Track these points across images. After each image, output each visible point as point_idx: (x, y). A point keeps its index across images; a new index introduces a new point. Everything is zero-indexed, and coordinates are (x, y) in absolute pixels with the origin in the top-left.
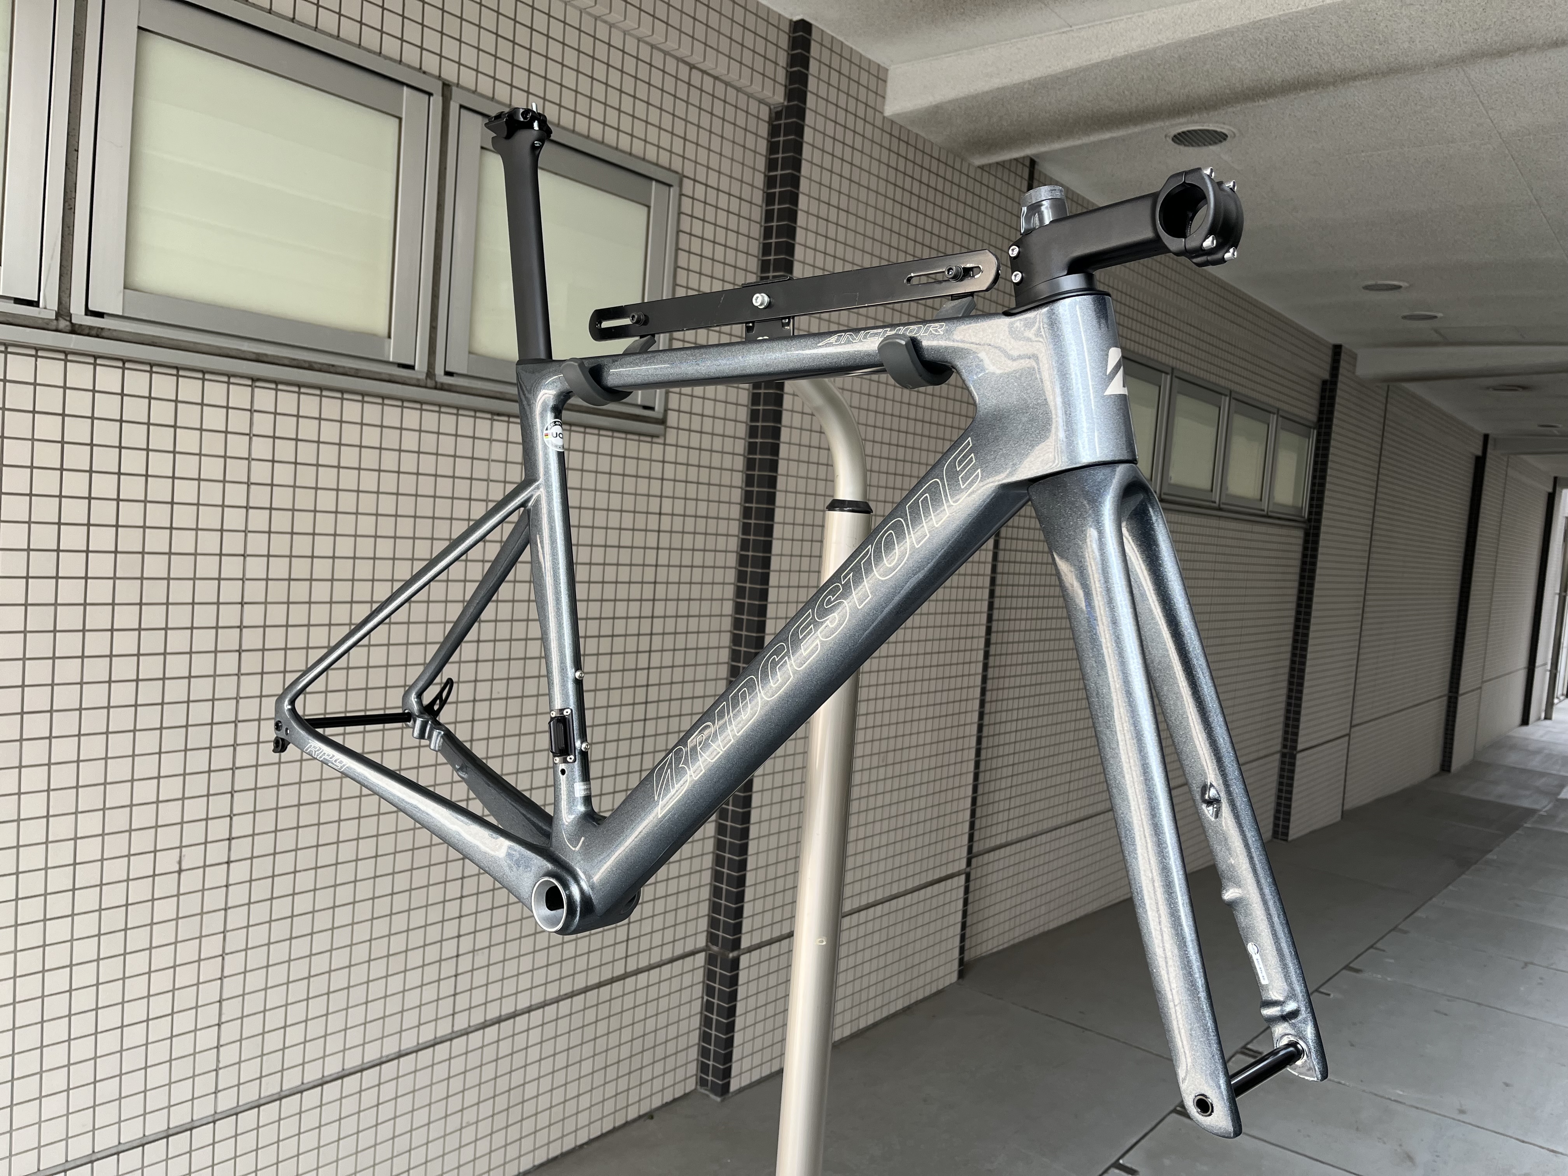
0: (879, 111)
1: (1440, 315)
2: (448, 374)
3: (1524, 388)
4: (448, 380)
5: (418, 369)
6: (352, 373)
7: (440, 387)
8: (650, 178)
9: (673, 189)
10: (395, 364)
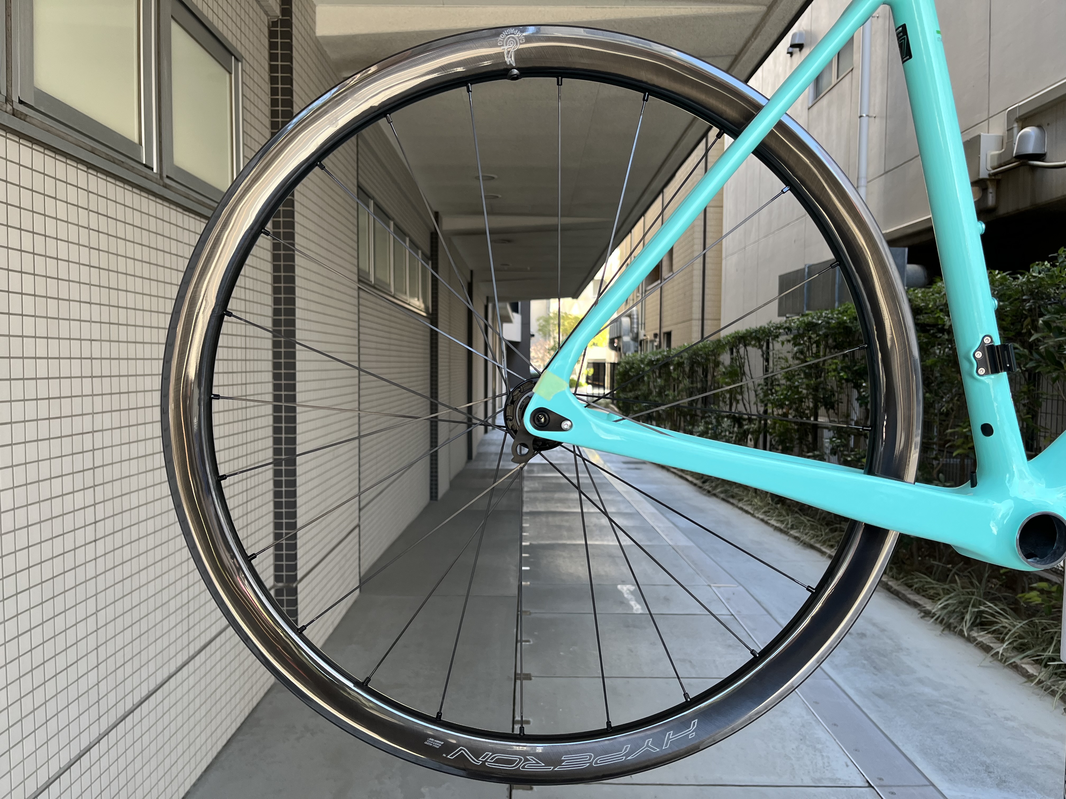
0: (315, 33)
1: (500, 196)
2: (168, 177)
3: (509, 241)
4: (168, 181)
5: (155, 170)
6: (131, 169)
7: (166, 186)
8: (232, 54)
9: (240, 64)
10: (145, 166)
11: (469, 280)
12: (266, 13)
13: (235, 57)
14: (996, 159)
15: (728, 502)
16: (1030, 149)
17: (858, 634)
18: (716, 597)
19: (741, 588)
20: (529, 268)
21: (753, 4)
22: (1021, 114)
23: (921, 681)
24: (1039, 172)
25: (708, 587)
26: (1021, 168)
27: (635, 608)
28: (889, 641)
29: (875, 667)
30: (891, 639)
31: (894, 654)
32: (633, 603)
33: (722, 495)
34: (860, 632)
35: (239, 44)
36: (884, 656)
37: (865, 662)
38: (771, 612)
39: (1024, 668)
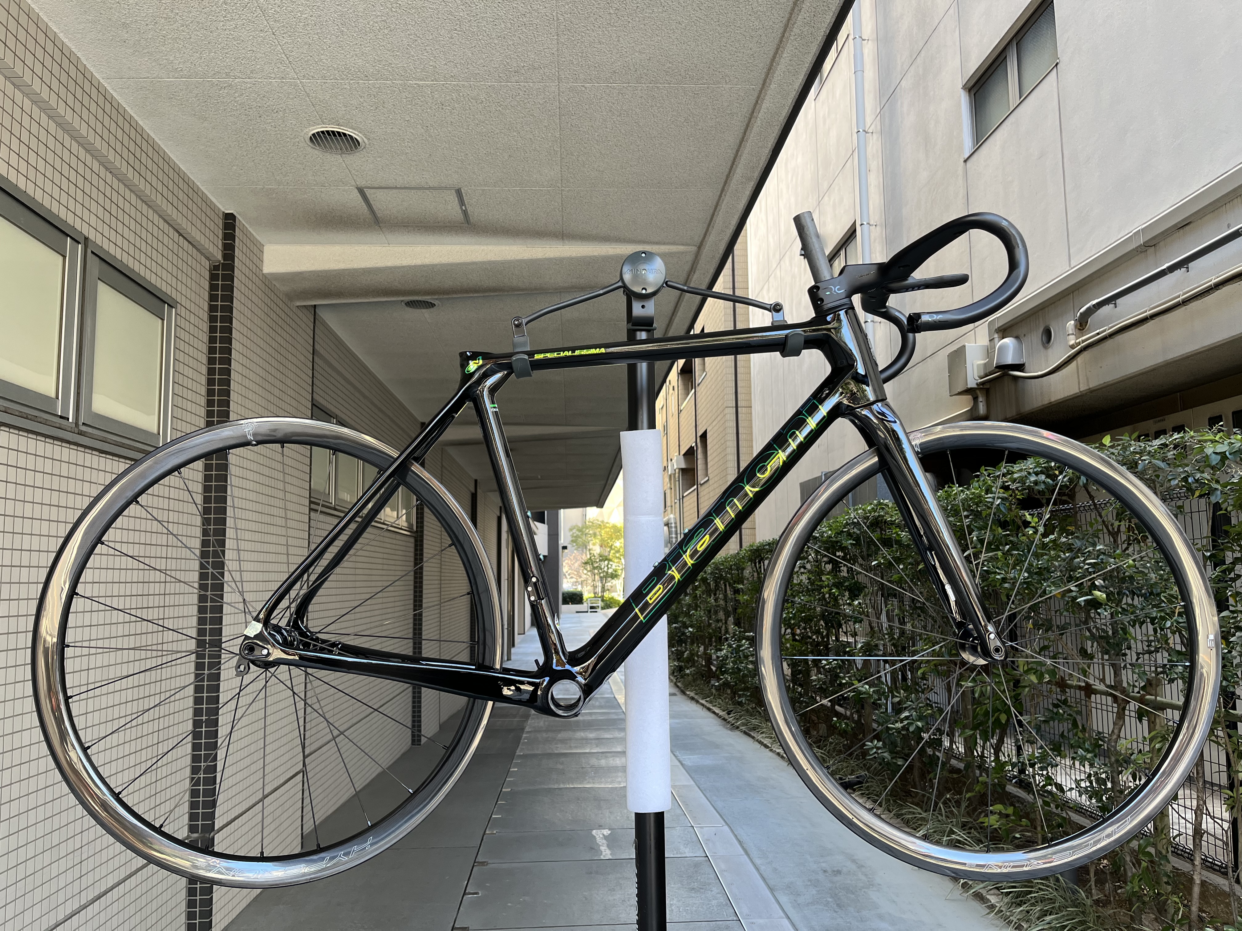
0: (261, 270)
2: (84, 424)
4: (84, 428)
5: (70, 420)
6: (45, 423)
7: (81, 433)
8: (165, 302)
9: (174, 310)
10: (61, 417)
11: (473, 491)
12: (208, 258)
13: (168, 304)
14: (982, 367)
15: (749, 735)
16: (1009, 360)
17: (834, 871)
18: (695, 839)
19: (726, 828)
20: (539, 477)
21: (683, 245)
22: (1000, 324)
23: (881, 917)
24: (1020, 381)
25: (691, 829)
26: (1006, 378)
27: (604, 853)
28: (863, 878)
29: (838, 905)
30: (866, 875)
31: (863, 890)
32: (602, 848)
33: (743, 728)
34: (835, 869)
35: (174, 291)
36: (853, 893)
37: (830, 900)
38: (750, 853)
39: (988, 899)
